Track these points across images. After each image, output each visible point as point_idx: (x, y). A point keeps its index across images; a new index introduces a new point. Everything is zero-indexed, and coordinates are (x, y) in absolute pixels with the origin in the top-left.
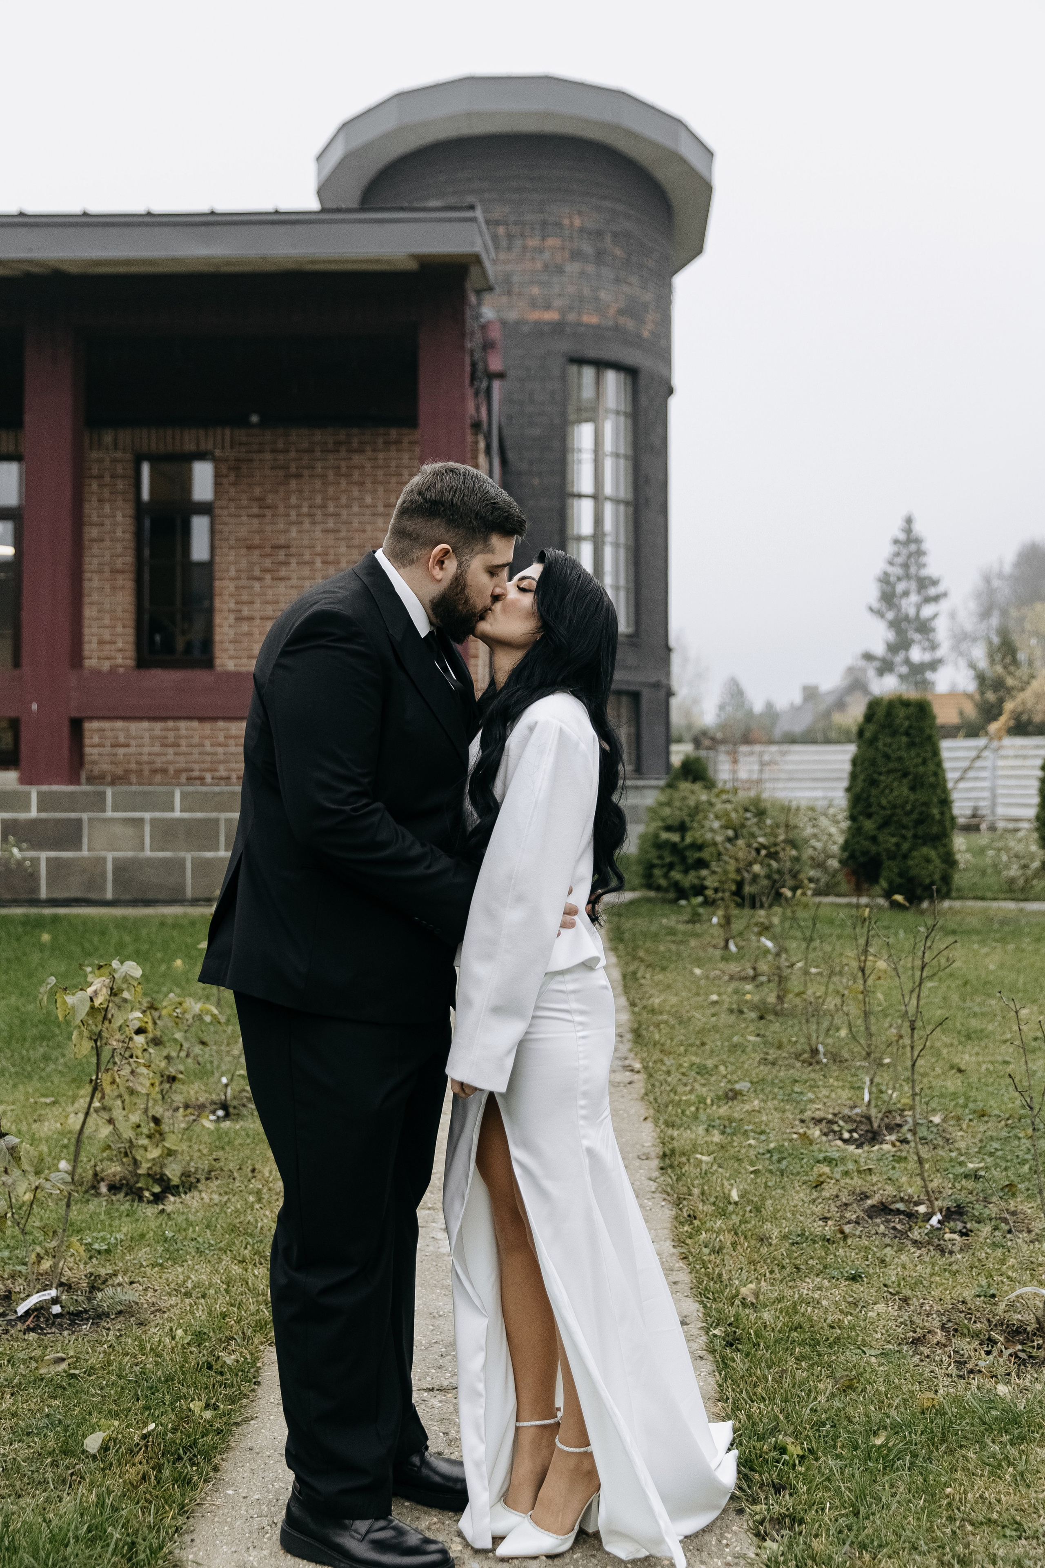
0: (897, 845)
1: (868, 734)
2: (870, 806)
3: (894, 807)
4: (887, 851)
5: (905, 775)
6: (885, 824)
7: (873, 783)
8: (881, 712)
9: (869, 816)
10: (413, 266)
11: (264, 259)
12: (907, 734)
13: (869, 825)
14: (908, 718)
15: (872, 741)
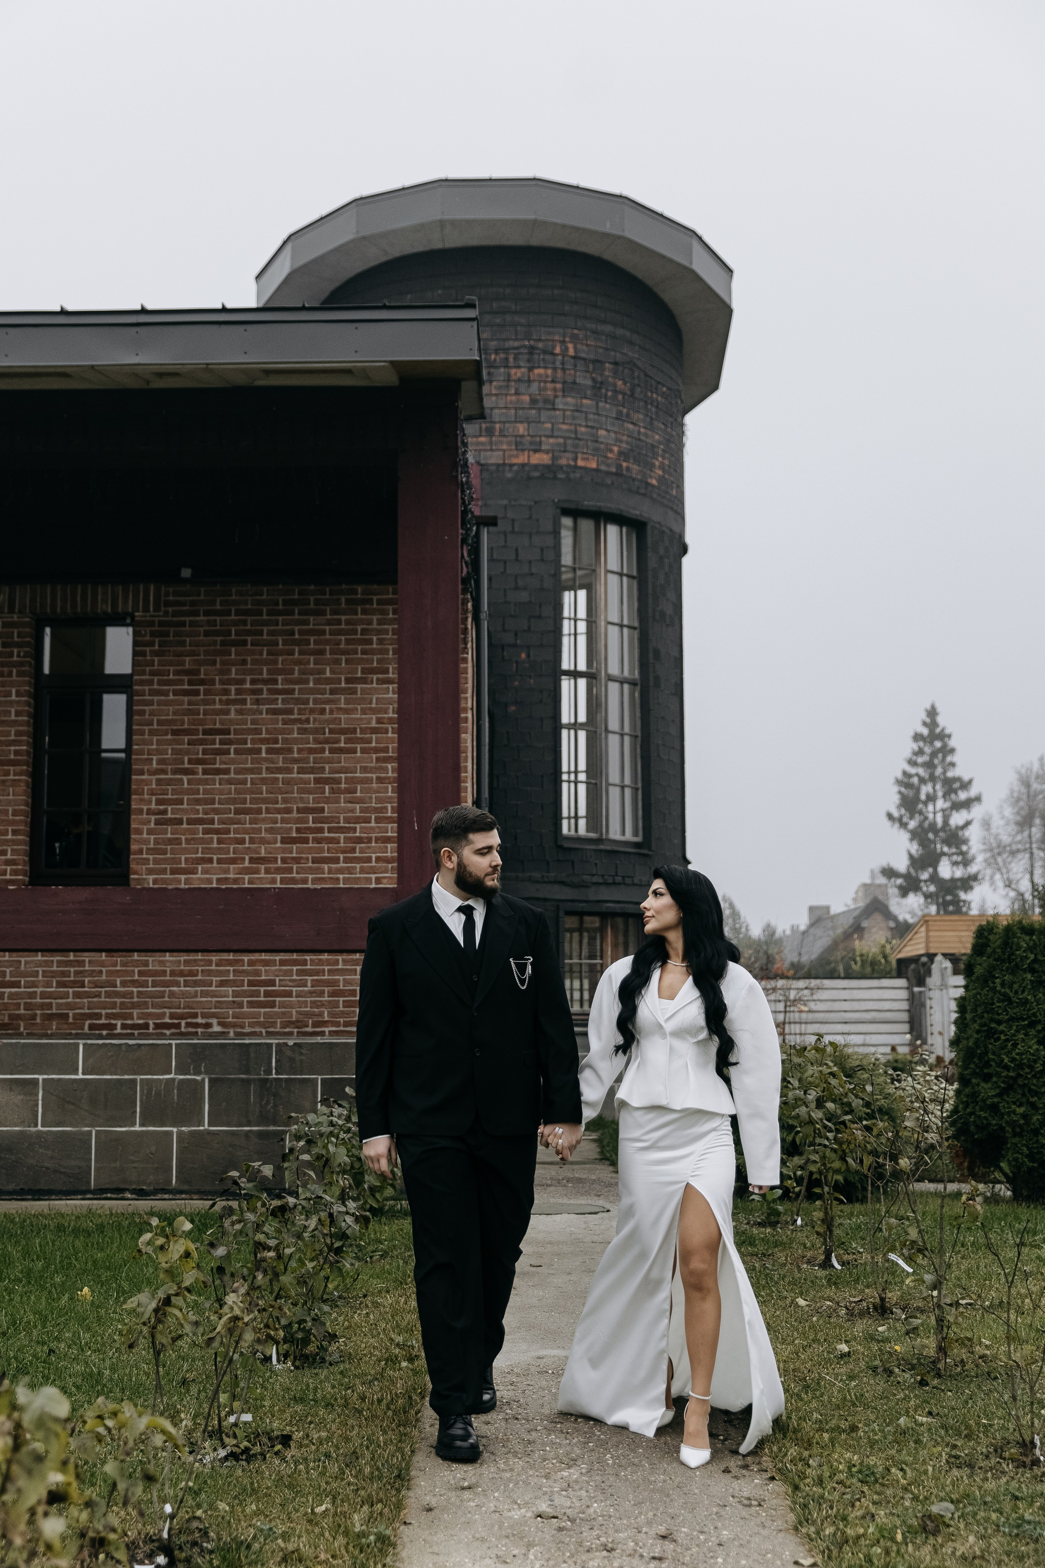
0: (1024, 1116)
1: (979, 970)
2: (987, 1064)
3: (1021, 1066)
4: (1013, 1124)
5: (1032, 1024)
6: (1009, 1088)
7: (991, 1034)
8: (996, 941)
9: (987, 1078)
10: (391, 379)
11: (207, 368)
12: (1033, 971)
13: (987, 1090)
14: (1030, 949)
15: (986, 980)
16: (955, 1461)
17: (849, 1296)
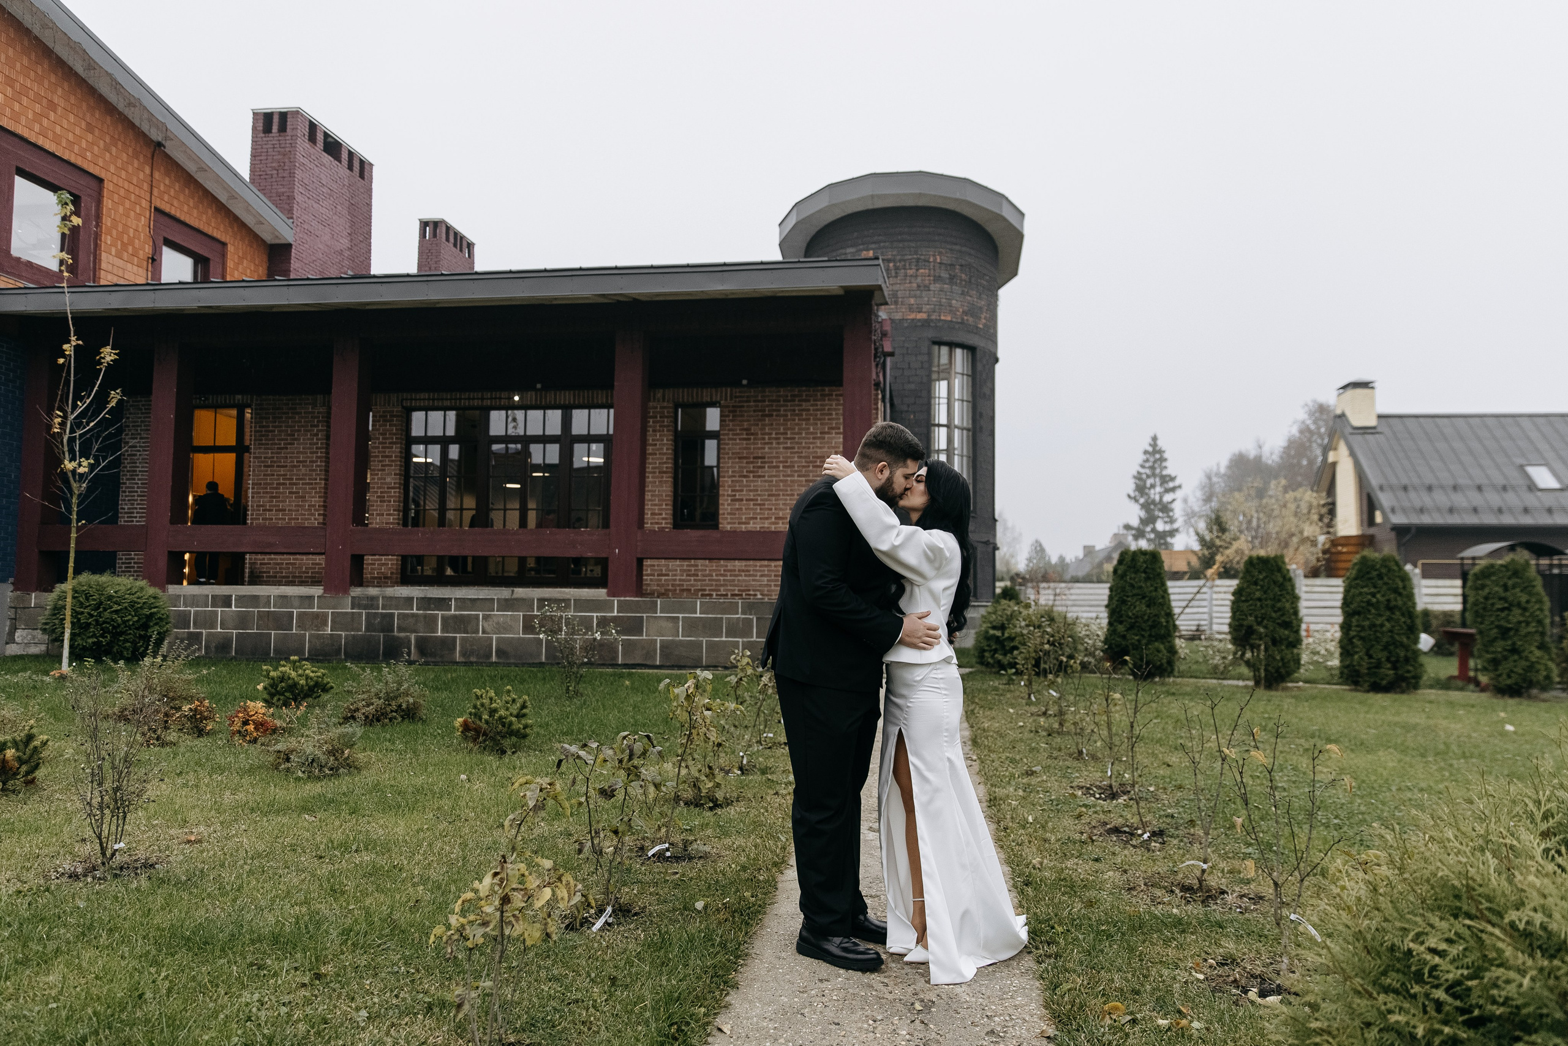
0: (1139, 641)
1: (1120, 572)
2: (1121, 616)
3: (1137, 617)
4: (1132, 644)
5: (1144, 598)
6: (1131, 627)
7: (1124, 602)
8: (1128, 559)
9: (1121, 623)
10: (841, 292)
11: (755, 291)
12: (1145, 572)
13: (1121, 628)
14: (1145, 562)
15: (1123, 577)
16: (1050, 757)
17: (1034, 709)
